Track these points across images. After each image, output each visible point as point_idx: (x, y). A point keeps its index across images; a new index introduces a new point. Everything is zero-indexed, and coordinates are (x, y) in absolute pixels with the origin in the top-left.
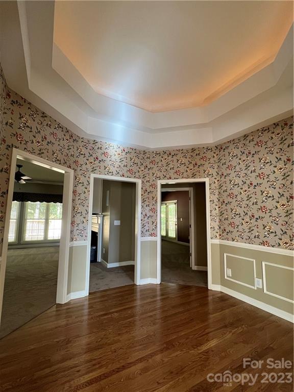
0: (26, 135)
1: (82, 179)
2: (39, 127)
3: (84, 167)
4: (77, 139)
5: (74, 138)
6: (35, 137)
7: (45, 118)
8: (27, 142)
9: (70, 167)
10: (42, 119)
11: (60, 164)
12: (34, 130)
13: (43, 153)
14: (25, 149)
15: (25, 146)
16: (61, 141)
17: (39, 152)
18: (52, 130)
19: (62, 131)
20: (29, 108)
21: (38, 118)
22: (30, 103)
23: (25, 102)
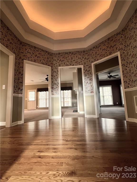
0: (28, 55)
1: (55, 70)
2: (33, 52)
3: (56, 65)
4: (52, 54)
5: (50, 54)
6: (32, 56)
7: (36, 49)
8: (29, 58)
9: (49, 66)
10: (34, 49)
11: (44, 64)
12: (31, 53)
13: (36, 61)
14: (28, 60)
15: (28, 59)
16: (44, 56)
17: (34, 61)
18: (39, 52)
19: (44, 52)
20: (29, 46)
21: (33, 49)
22: (29, 45)
23: (27, 44)
